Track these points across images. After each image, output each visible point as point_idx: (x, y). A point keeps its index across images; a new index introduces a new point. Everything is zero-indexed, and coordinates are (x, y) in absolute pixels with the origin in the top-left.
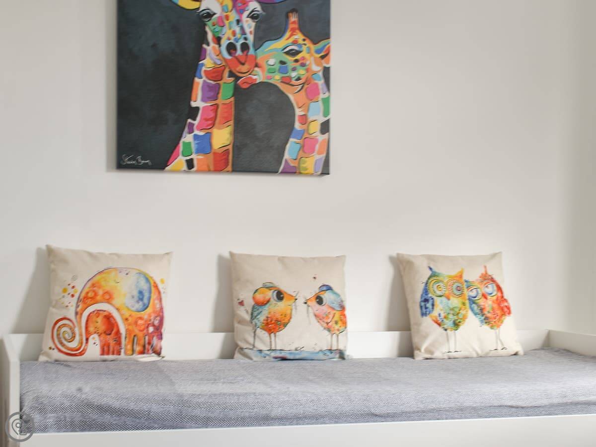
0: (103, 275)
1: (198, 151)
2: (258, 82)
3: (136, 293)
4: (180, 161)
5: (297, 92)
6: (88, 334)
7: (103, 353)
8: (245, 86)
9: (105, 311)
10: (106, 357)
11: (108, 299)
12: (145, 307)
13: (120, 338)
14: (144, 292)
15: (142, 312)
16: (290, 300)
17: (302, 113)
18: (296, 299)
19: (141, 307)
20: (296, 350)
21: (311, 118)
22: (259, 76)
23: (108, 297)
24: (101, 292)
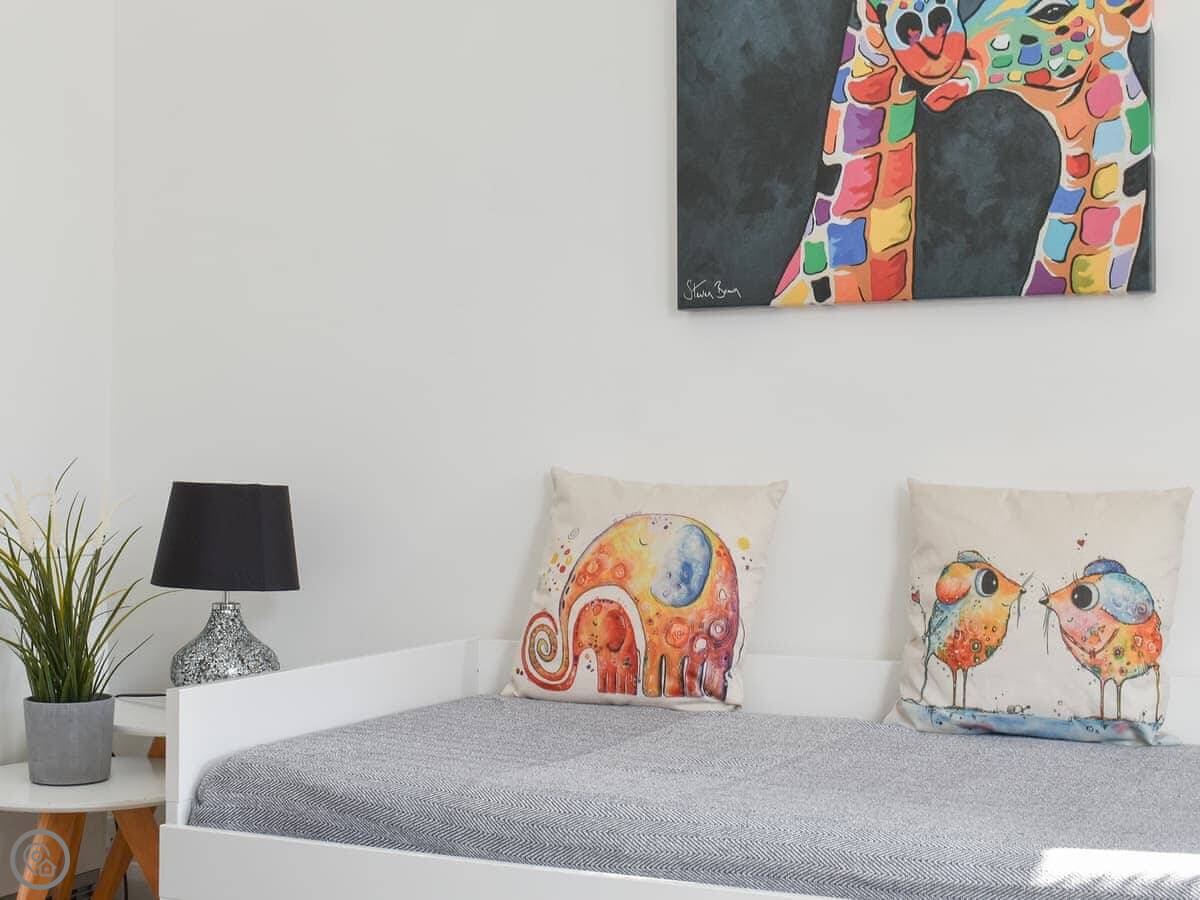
0: (622, 529)
1: (838, 261)
2: (970, 92)
3: (676, 568)
4: (799, 286)
5: (1065, 103)
6: (578, 646)
7: (603, 688)
8: (943, 105)
9: (612, 602)
10: (609, 696)
11: (620, 579)
12: (693, 596)
13: (635, 658)
14: (694, 565)
15: (684, 609)
16: (1007, 591)
17: (1079, 151)
18: (1022, 592)
19: (684, 596)
20: (1011, 711)
21: (1099, 159)
22: (973, 79)
23: (622, 576)
24: (609, 563)
